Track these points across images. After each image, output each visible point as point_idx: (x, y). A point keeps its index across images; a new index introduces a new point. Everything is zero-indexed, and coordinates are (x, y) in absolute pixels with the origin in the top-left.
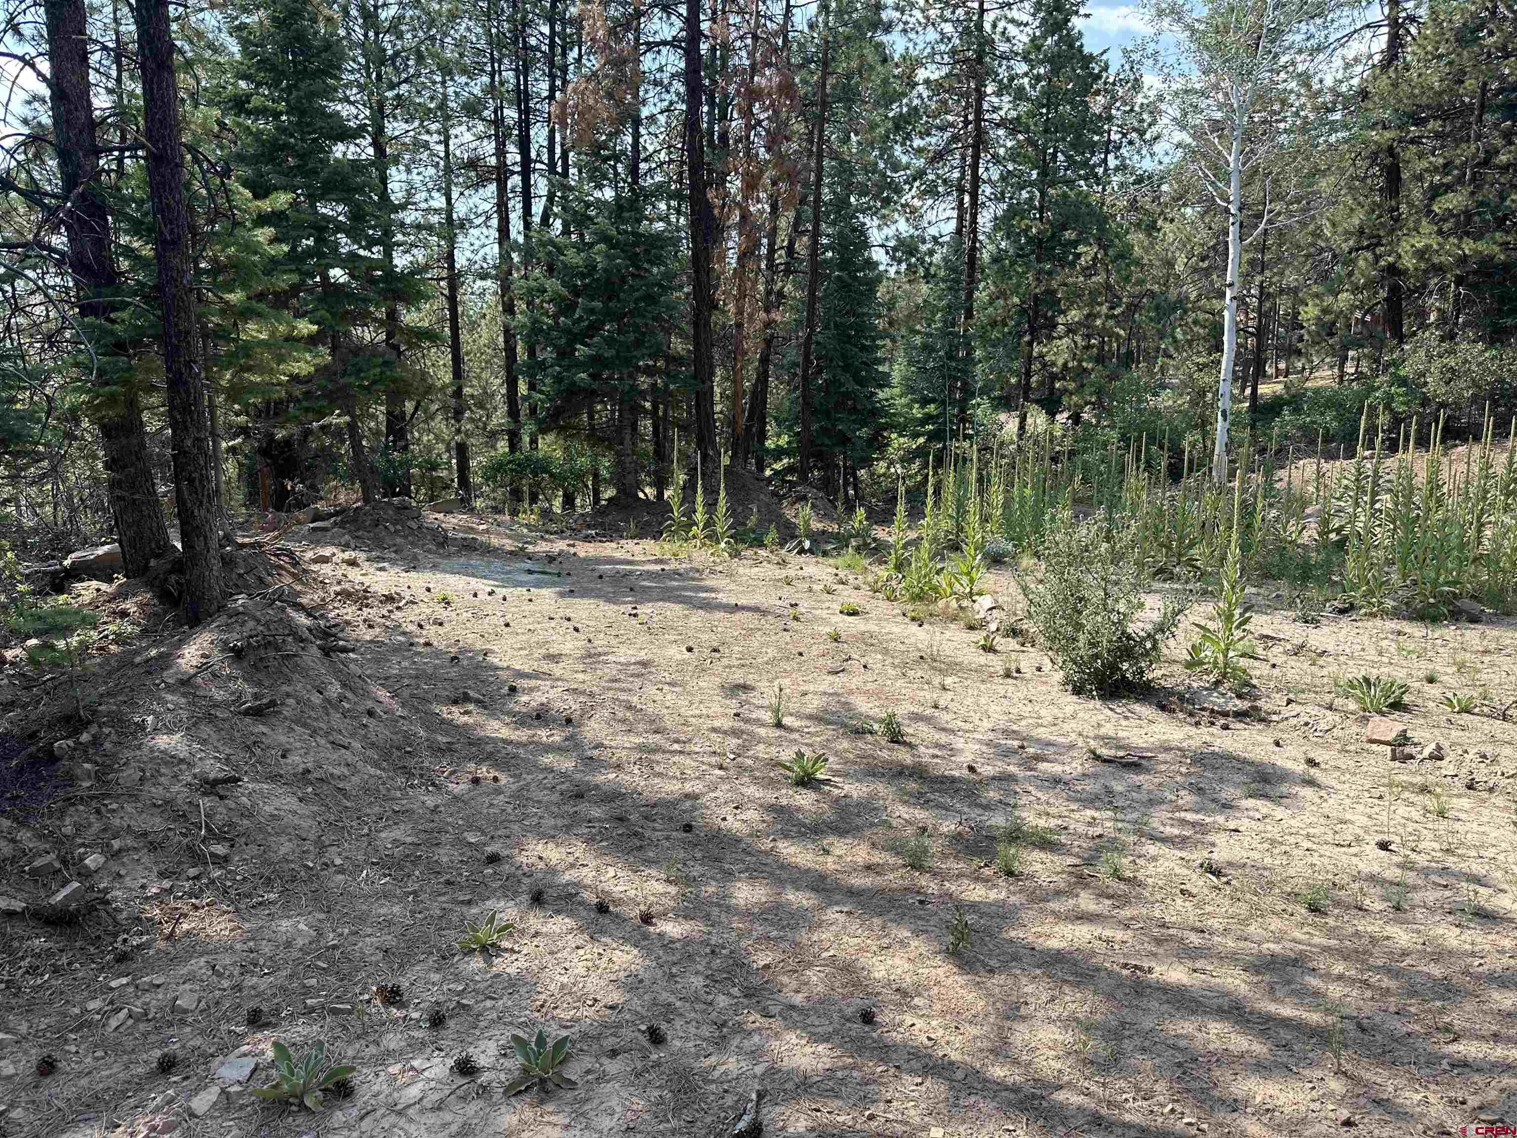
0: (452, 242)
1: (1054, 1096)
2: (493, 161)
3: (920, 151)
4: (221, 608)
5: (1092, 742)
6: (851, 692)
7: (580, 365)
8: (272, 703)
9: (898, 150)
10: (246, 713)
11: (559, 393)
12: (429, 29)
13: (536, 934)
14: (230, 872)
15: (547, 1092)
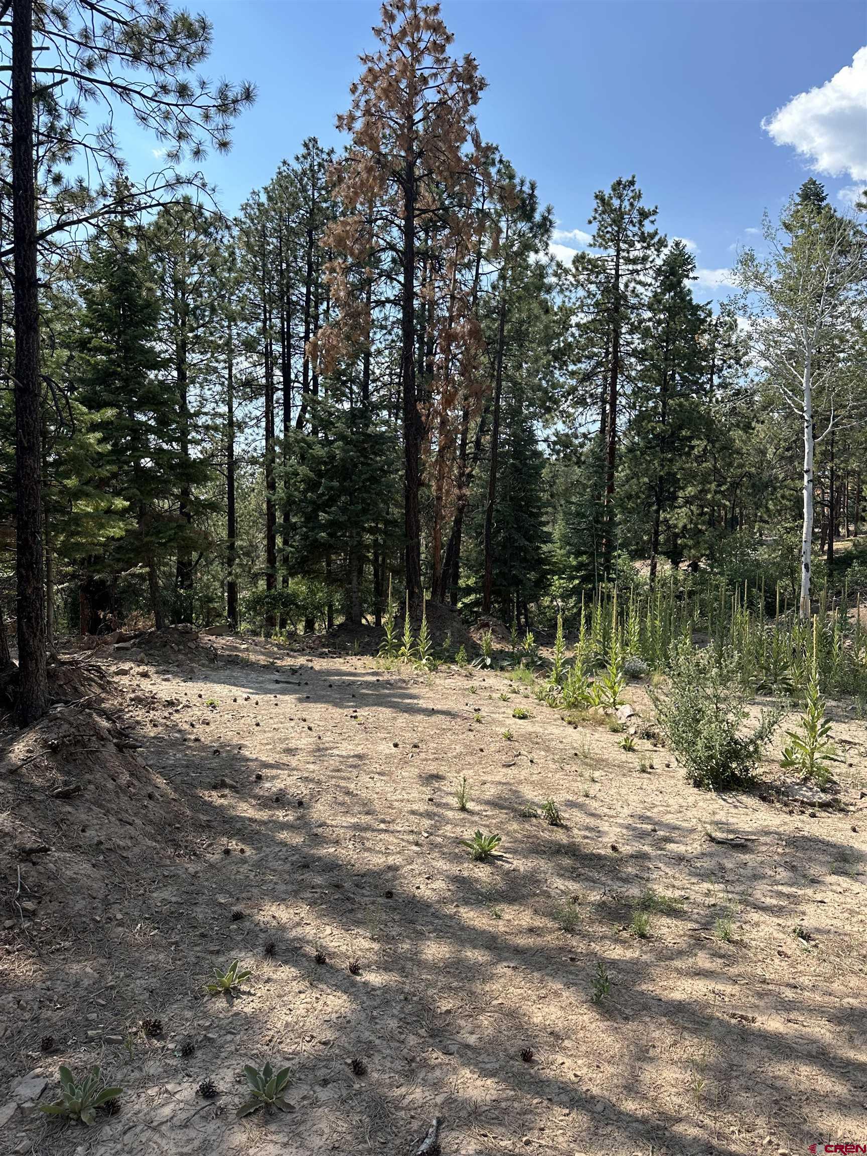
0: (231, 437)
1: (675, 1128)
2: (264, 381)
3: (573, 374)
4: (45, 714)
5: (708, 827)
6: (520, 782)
7: (323, 528)
8: (78, 789)
9: (557, 373)
10: (58, 796)
11: (304, 547)
12: (221, 290)
13: (268, 980)
14: (36, 924)
15: (271, 1115)
